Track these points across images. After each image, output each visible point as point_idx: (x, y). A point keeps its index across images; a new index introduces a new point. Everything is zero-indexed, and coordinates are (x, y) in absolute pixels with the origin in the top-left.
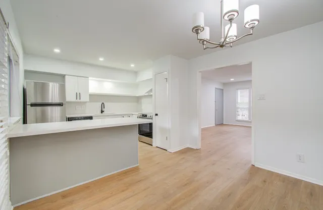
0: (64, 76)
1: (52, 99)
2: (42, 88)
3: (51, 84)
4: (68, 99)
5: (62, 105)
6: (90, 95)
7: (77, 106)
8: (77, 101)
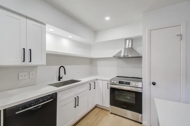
6: (46, 54)
7: (20, 74)
8: (24, 64)
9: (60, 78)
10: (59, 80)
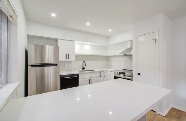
0: (56, 40)
1: (48, 60)
2: (41, 50)
3: (48, 47)
4: (60, 59)
5: (57, 65)
6: (75, 55)
7: (65, 65)
8: (66, 60)
9: (83, 68)
10: (83, 69)
